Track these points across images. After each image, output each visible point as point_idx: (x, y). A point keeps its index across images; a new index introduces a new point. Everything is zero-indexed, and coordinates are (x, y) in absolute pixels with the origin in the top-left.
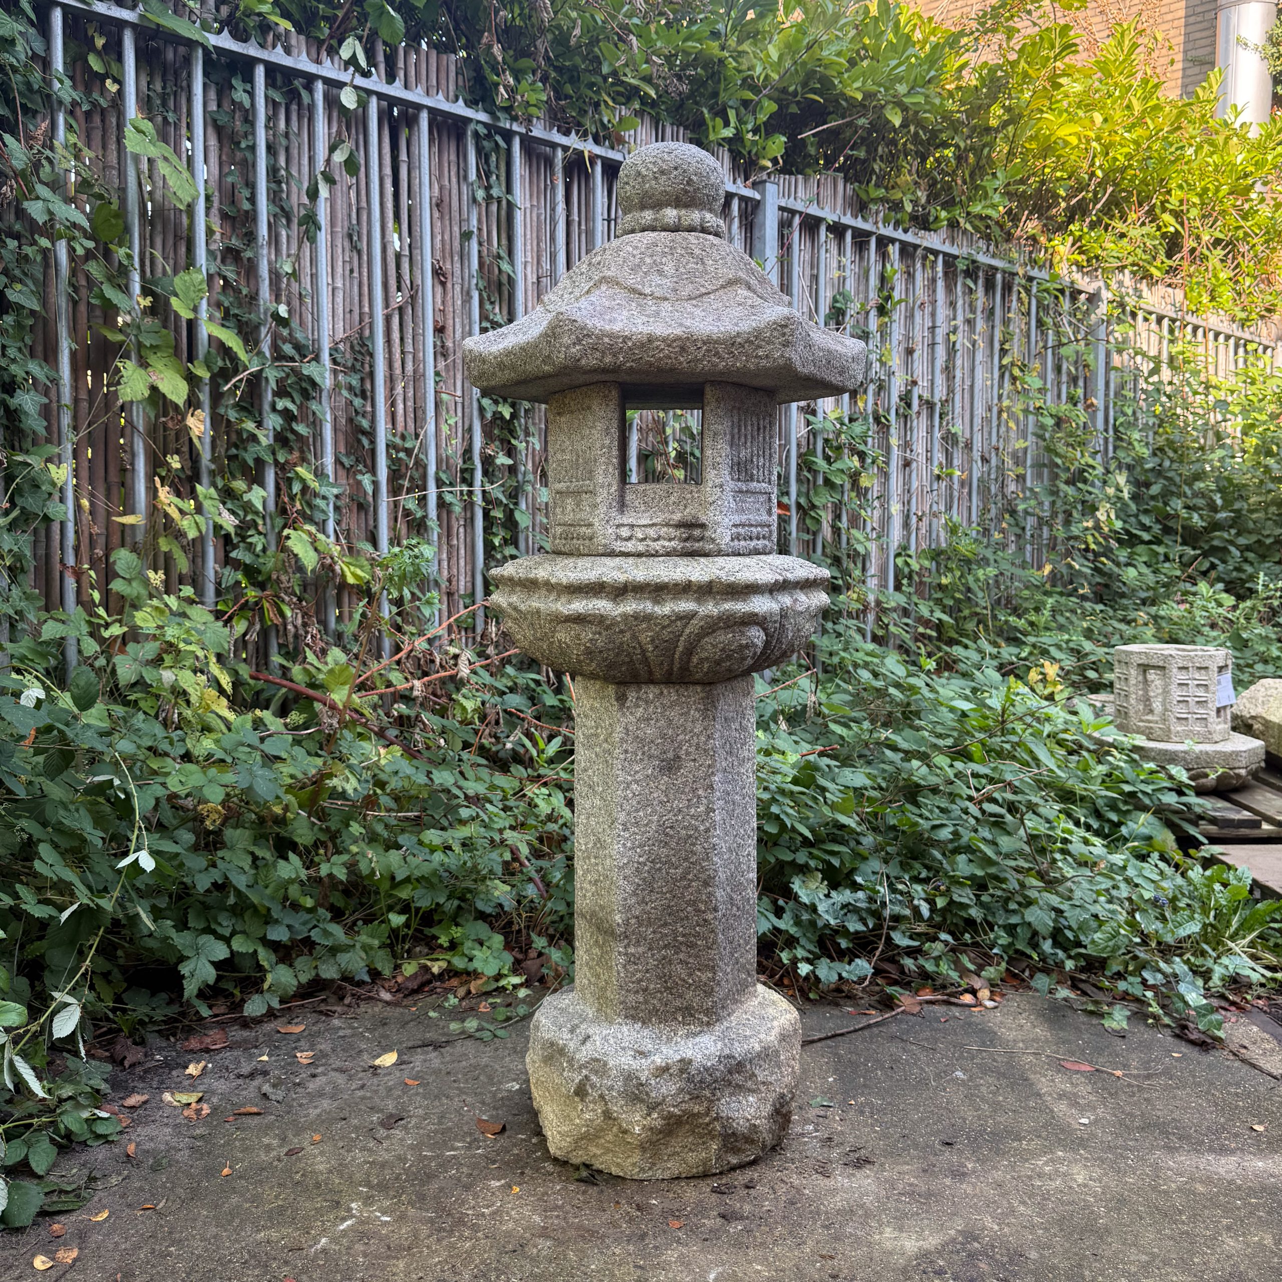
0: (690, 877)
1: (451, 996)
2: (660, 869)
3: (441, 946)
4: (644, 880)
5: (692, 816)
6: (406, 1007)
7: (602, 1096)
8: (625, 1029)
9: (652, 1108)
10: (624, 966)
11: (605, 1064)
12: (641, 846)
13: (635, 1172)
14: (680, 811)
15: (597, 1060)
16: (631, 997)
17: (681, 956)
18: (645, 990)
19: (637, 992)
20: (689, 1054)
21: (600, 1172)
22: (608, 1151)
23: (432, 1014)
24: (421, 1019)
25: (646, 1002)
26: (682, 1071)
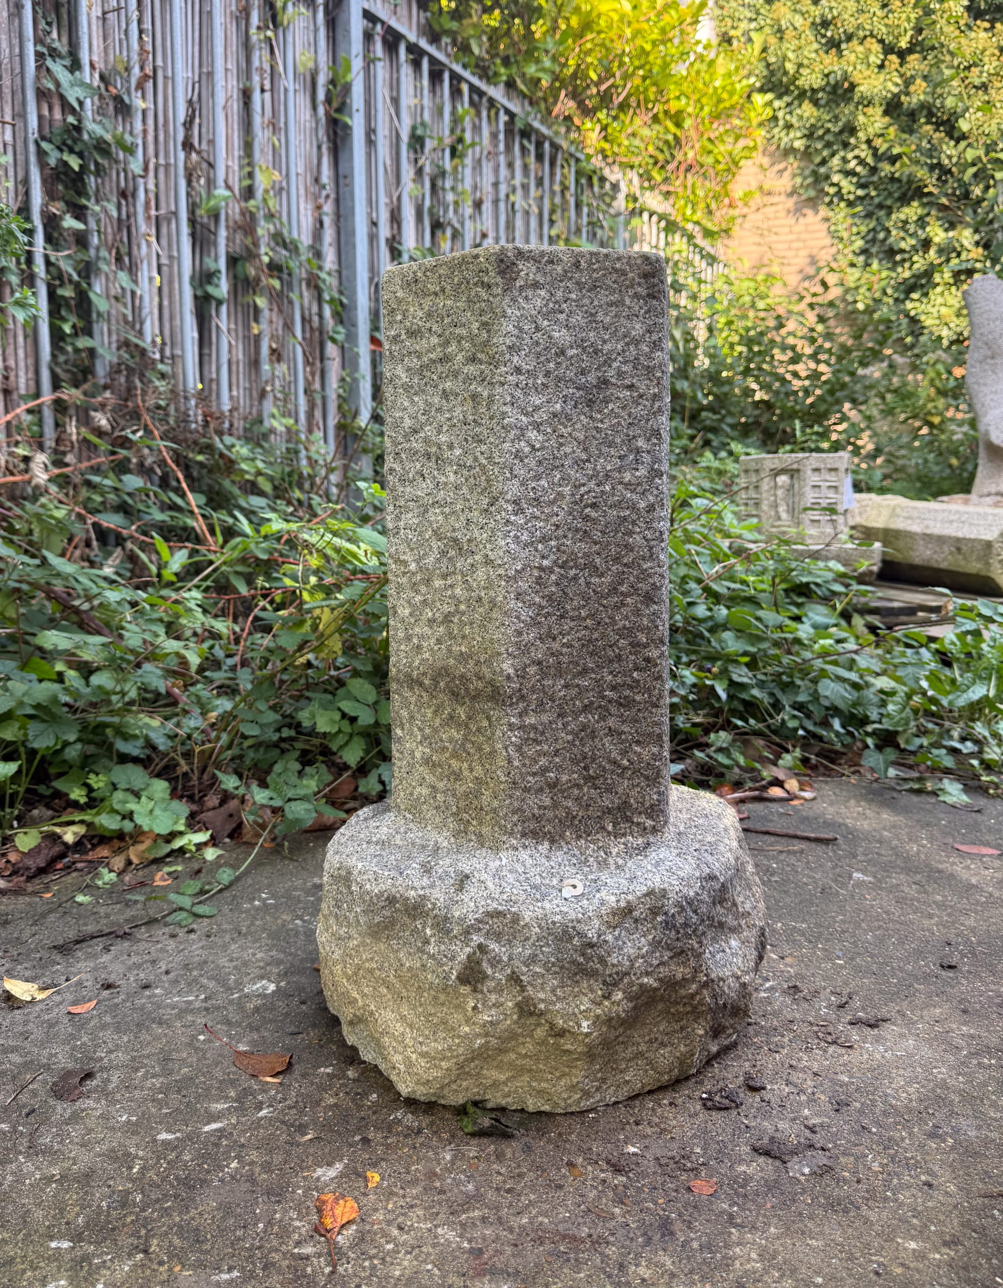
0: (623, 589)
1: (105, 871)
2: (575, 578)
3: (75, 805)
4: (550, 598)
5: (627, 485)
6: (35, 893)
7: (514, 979)
8: (524, 855)
9: (611, 985)
10: (519, 749)
11: (516, 918)
12: (544, 539)
13: (574, 1101)
14: (607, 476)
15: (498, 914)
16: (532, 801)
17: (611, 722)
18: (553, 785)
19: (541, 790)
20: (657, 881)
21: (503, 1109)
22: (521, 1071)
23: (80, 898)
24: (64, 907)
25: (555, 805)
26: (654, 911)
